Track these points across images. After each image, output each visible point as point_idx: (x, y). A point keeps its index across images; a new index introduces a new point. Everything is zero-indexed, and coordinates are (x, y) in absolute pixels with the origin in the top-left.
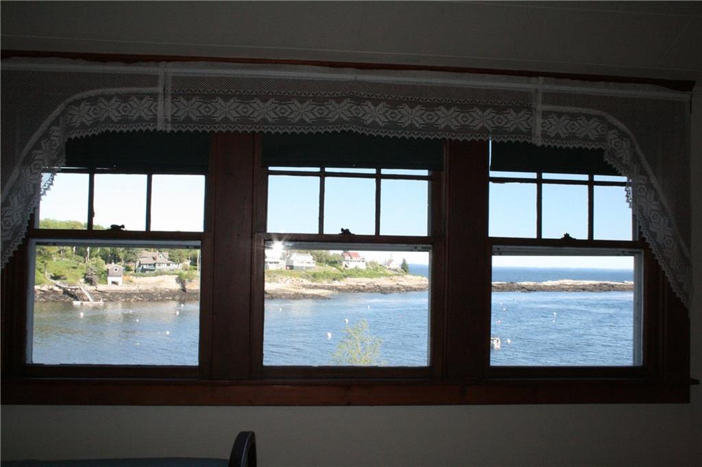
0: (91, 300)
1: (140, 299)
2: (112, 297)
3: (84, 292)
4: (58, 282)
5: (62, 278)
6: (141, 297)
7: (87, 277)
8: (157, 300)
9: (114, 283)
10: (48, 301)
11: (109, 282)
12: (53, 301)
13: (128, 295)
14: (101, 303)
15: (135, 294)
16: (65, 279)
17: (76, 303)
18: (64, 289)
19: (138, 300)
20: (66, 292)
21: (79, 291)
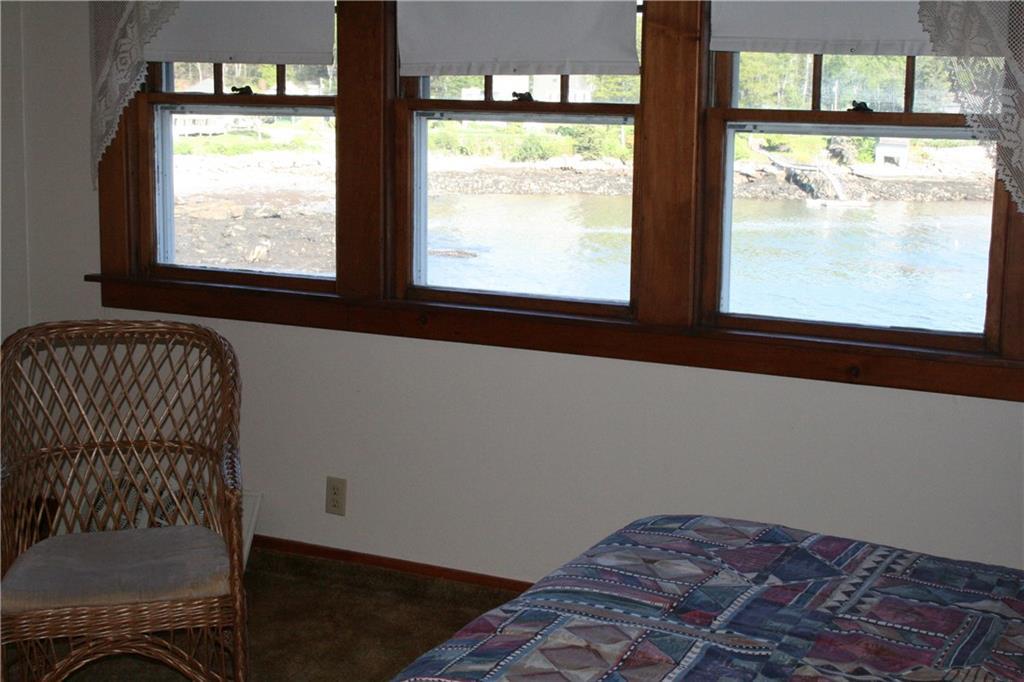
0: (842, 196)
1: (948, 195)
2: (886, 193)
3: (830, 177)
4: (775, 156)
5: (783, 148)
6: (947, 191)
7: (832, 147)
8: (985, 199)
9: (889, 160)
10: (755, 198)
11: (880, 158)
12: (766, 198)
13: (919, 187)
14: (863, 203)
15: (935, 184)
16: (788, 151)
17: (811, 203)
18: (788, 170)
19: (941, 199)
20: (792, 177)
21: (818, 176)
